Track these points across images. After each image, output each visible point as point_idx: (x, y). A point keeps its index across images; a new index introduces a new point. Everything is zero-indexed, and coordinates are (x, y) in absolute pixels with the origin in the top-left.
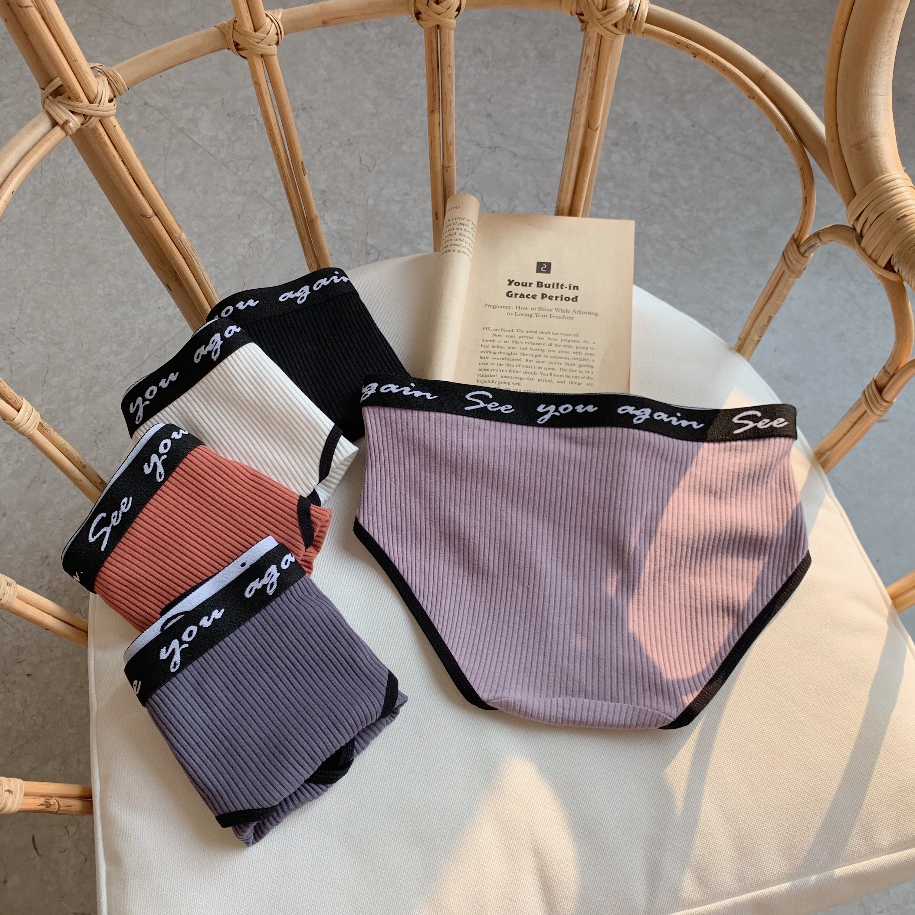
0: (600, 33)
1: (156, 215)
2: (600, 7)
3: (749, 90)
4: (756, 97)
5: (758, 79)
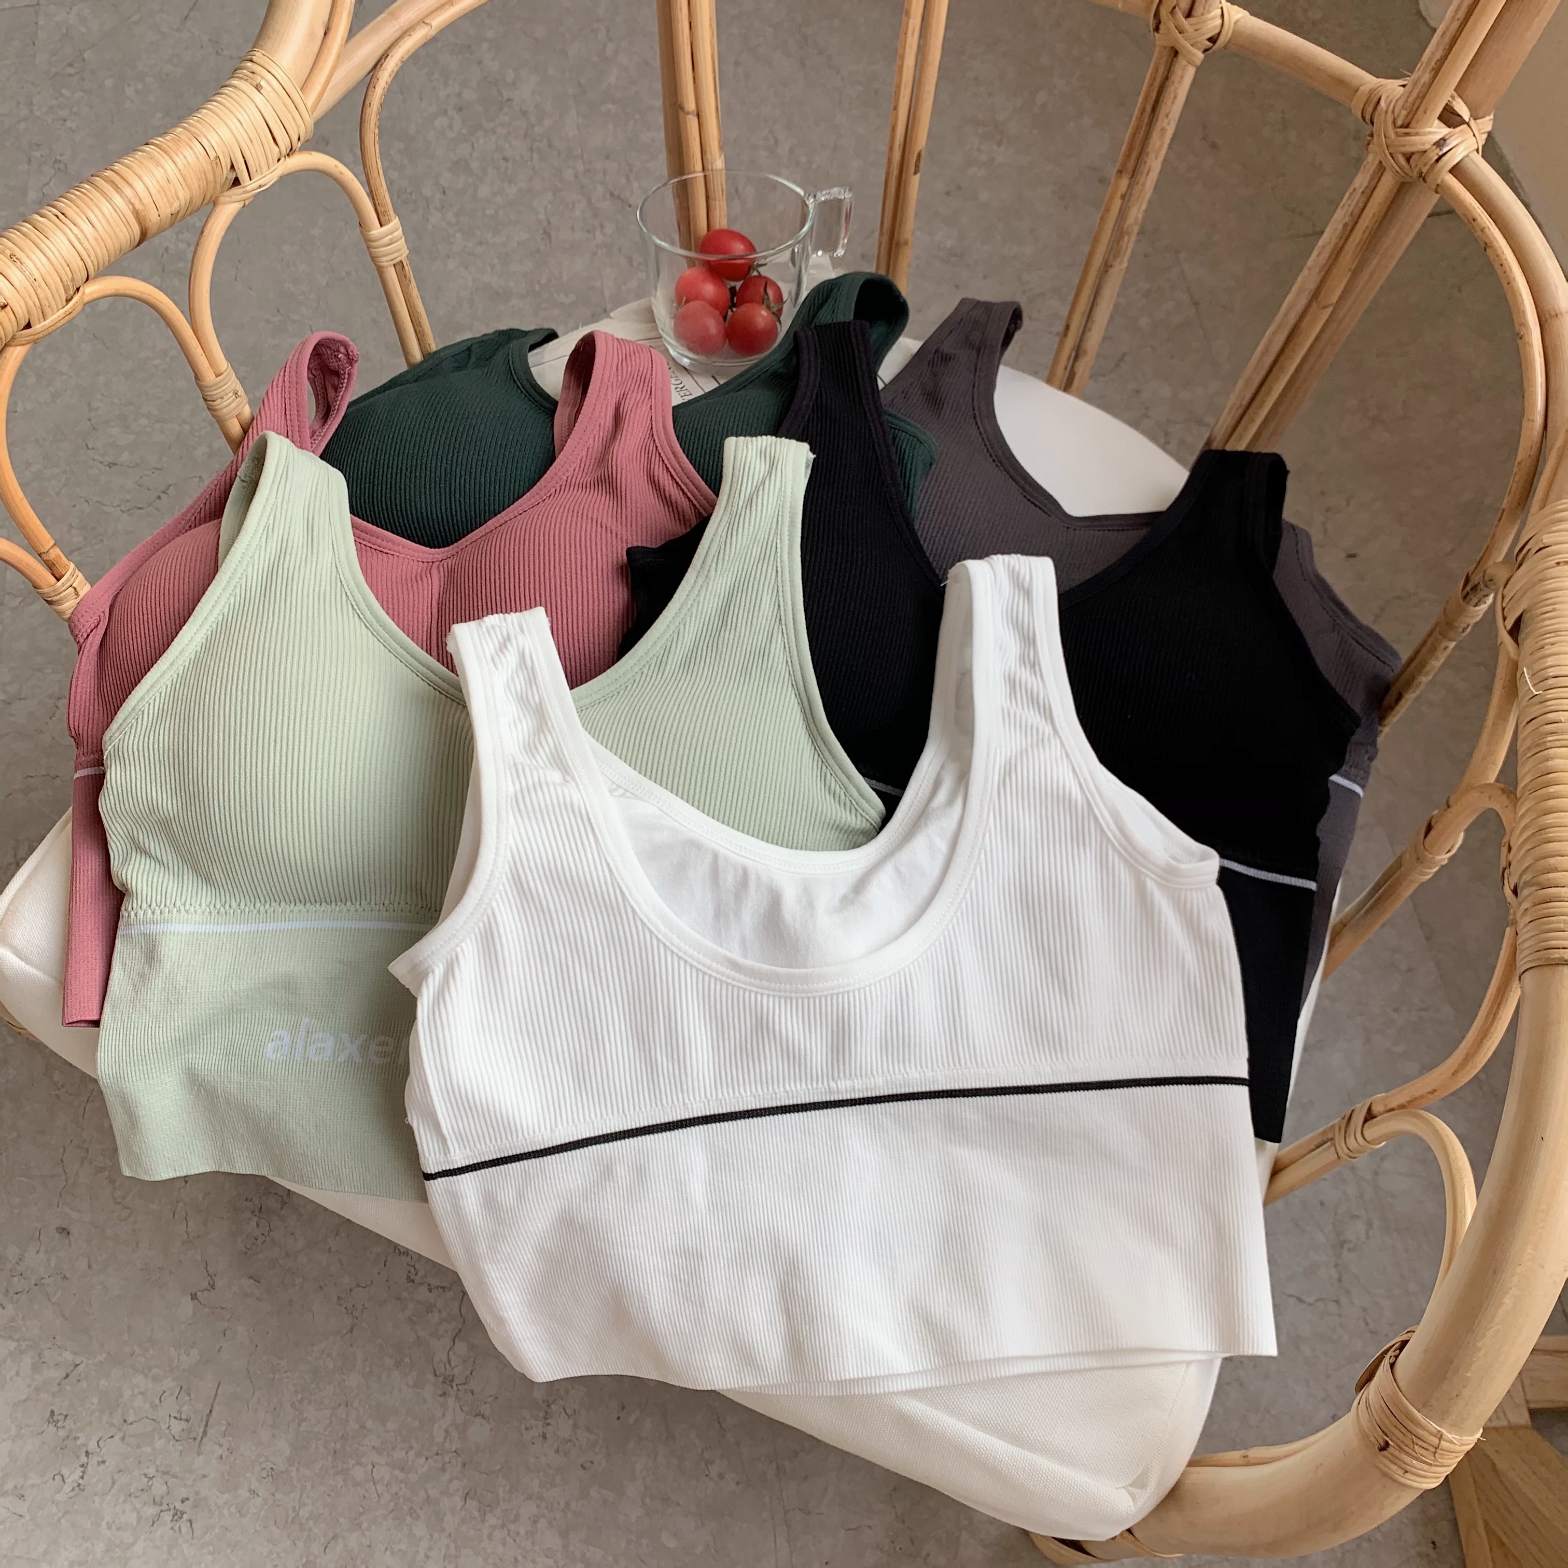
0: (1384, 163)
1: (698, 116)
2: (1399, 123)
3: (1524, 324)
4: (1526, 338)
5: (1548, 316)
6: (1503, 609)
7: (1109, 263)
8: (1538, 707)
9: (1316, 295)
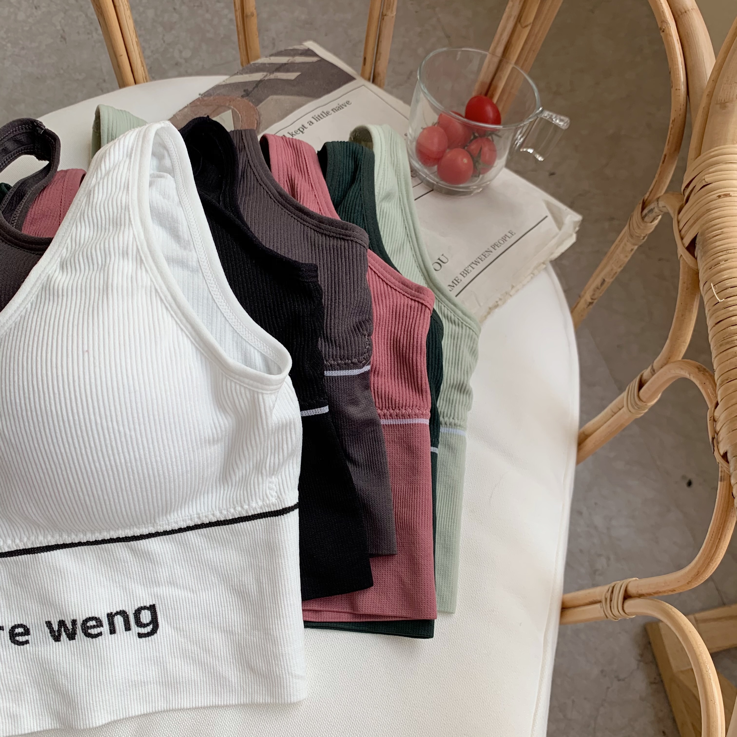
3: (664, 21)
4: (667, 30)
5: (680, 13)
6: (680, 231)
7: (385, 12)
8: (723, 311)
9: (519, 19)
